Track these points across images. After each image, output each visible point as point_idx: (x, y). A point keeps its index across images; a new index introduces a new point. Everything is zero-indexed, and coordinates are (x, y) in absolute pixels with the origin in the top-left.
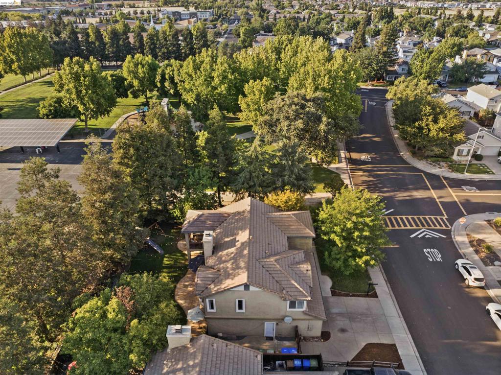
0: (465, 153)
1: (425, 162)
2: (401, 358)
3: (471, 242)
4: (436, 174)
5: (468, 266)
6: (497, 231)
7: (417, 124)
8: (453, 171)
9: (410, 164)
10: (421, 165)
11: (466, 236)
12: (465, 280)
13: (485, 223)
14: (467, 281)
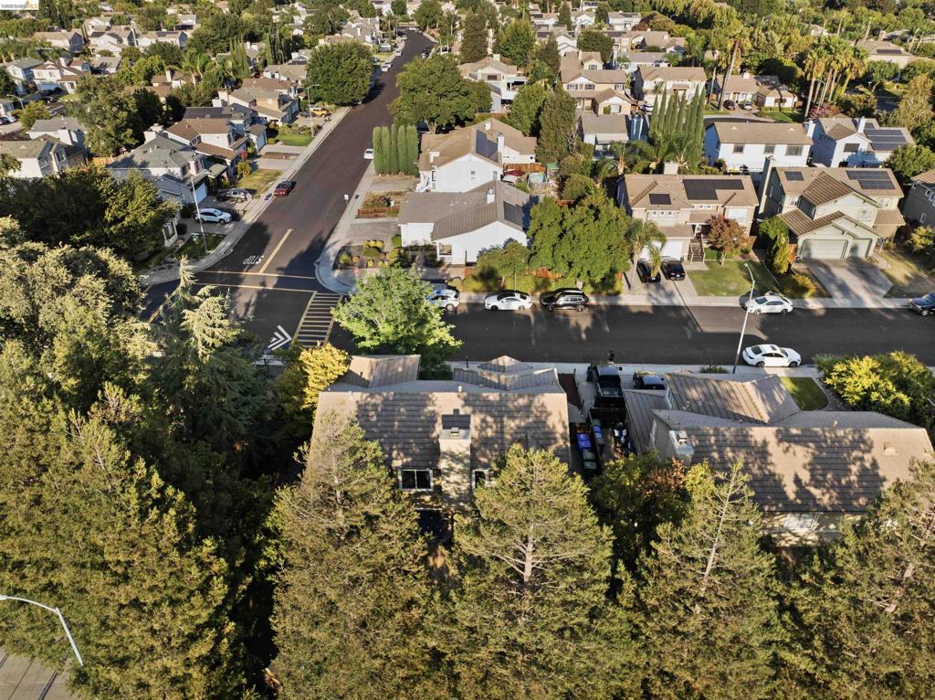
0: (170, 231)
1: (152, 272)
7: (108, 217)
8: (196, 258)
10: (154, 278)
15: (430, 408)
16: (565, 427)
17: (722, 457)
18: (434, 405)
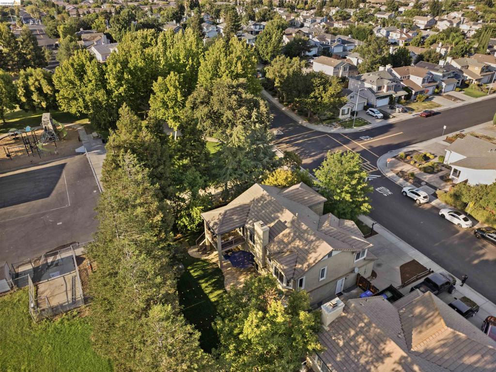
0: (346, 112)
1: (322, 126)
2: (425, 266)
3: (397, 174)
4: (336, 132)
5: (414, 191)
6: (405, 162)
7: (312, 95)
8: (345, 128)
9: (313, 130)
10: (320, 128)
11: (391, 172)
12: (415, 201)
13: (394, 159)
14: (418, 201)
15: (279, 215)
16: (314, 262)
17: (354, 336)
18: (282, 214)
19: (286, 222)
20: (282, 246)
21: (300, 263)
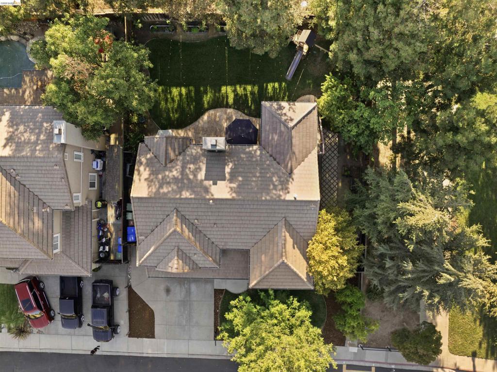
17: (39, 136)
19: (215, 184)
20: (188, 158)
21: (151, 159)
